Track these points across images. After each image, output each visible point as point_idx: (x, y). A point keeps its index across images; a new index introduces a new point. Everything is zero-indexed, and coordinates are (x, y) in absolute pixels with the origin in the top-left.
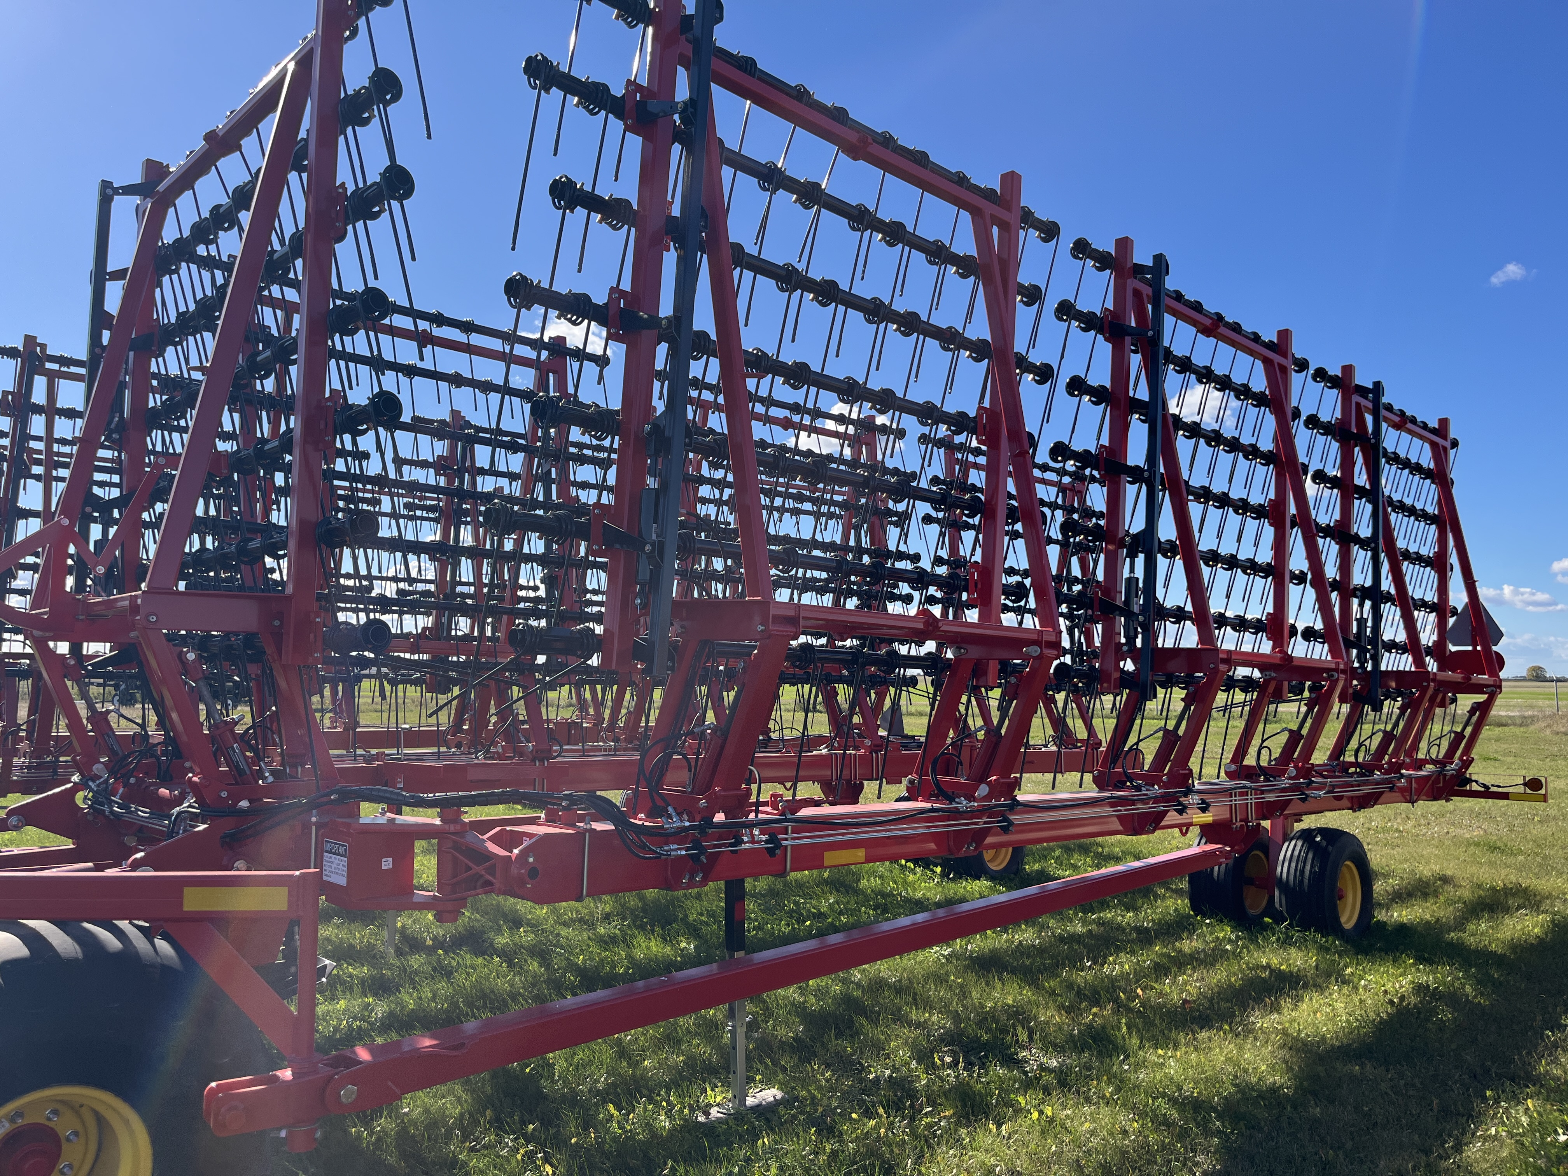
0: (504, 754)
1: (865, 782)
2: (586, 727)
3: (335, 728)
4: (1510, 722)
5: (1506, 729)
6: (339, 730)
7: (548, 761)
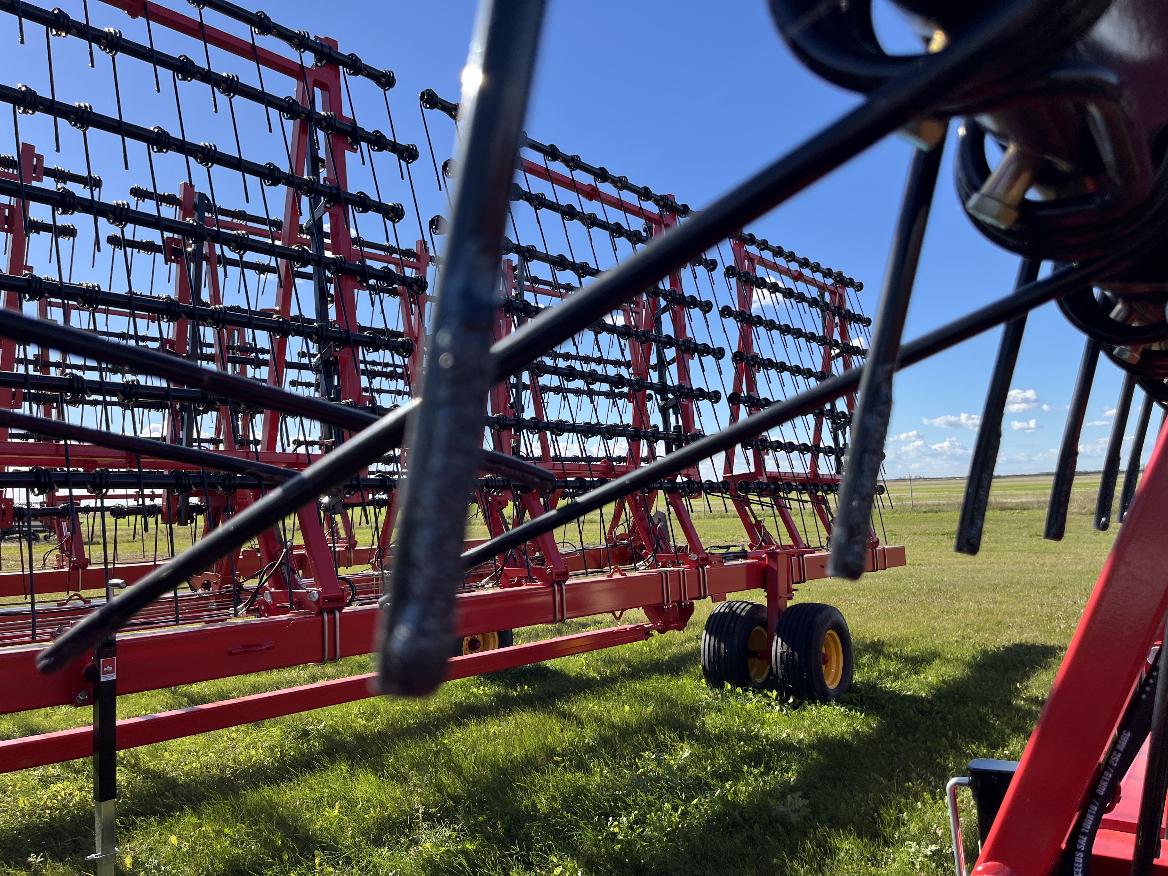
0: (274, 604)
1: (695, 602)
2: (339, 551)
3: (62, 568)
4: (1030, 506)
5: (1031, 512)
6: (66, 569)
7: (340, 611)
